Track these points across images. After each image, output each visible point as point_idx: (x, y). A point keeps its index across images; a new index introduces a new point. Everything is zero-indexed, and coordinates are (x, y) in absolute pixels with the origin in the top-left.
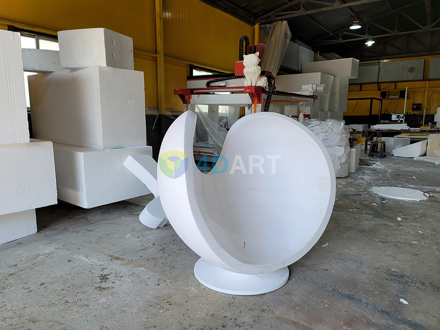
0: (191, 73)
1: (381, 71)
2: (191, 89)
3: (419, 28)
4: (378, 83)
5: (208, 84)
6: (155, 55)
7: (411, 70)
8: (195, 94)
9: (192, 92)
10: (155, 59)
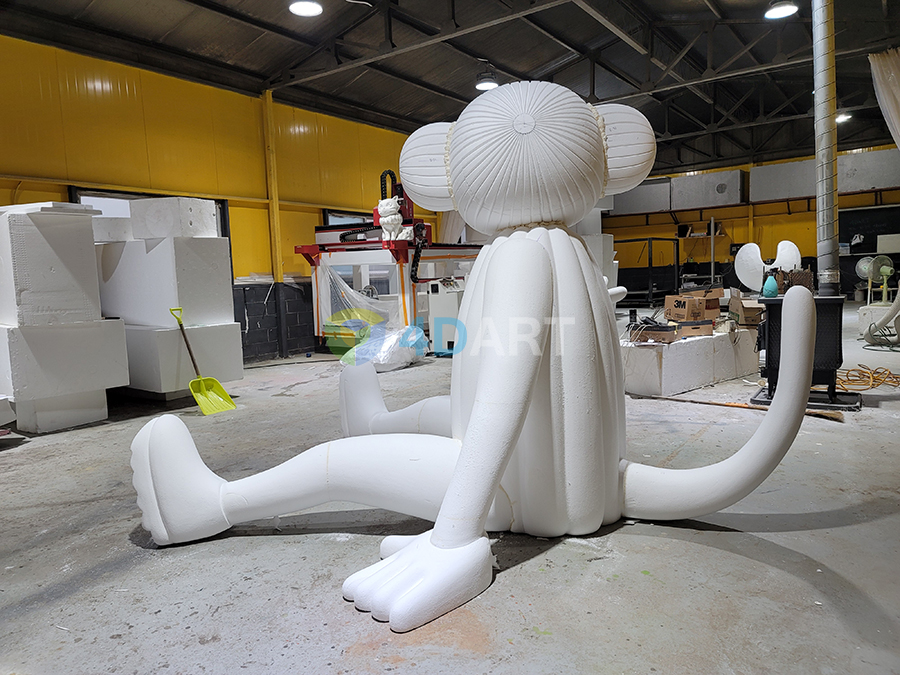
0: (326, 220)
1: (674, 192)
2: (320, 245)
3: (699, 128)
4: (671, 212)
5: (342, 237)
6: (267, 201)
7: (721, 189)
8: (327, 251)
9: (323, 248)
10: (267, 207)
